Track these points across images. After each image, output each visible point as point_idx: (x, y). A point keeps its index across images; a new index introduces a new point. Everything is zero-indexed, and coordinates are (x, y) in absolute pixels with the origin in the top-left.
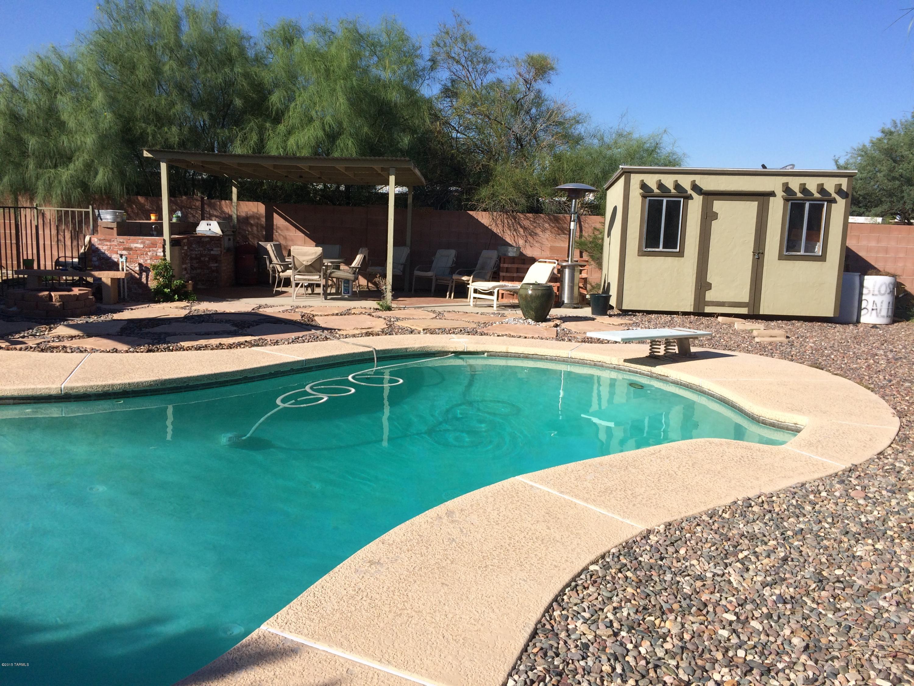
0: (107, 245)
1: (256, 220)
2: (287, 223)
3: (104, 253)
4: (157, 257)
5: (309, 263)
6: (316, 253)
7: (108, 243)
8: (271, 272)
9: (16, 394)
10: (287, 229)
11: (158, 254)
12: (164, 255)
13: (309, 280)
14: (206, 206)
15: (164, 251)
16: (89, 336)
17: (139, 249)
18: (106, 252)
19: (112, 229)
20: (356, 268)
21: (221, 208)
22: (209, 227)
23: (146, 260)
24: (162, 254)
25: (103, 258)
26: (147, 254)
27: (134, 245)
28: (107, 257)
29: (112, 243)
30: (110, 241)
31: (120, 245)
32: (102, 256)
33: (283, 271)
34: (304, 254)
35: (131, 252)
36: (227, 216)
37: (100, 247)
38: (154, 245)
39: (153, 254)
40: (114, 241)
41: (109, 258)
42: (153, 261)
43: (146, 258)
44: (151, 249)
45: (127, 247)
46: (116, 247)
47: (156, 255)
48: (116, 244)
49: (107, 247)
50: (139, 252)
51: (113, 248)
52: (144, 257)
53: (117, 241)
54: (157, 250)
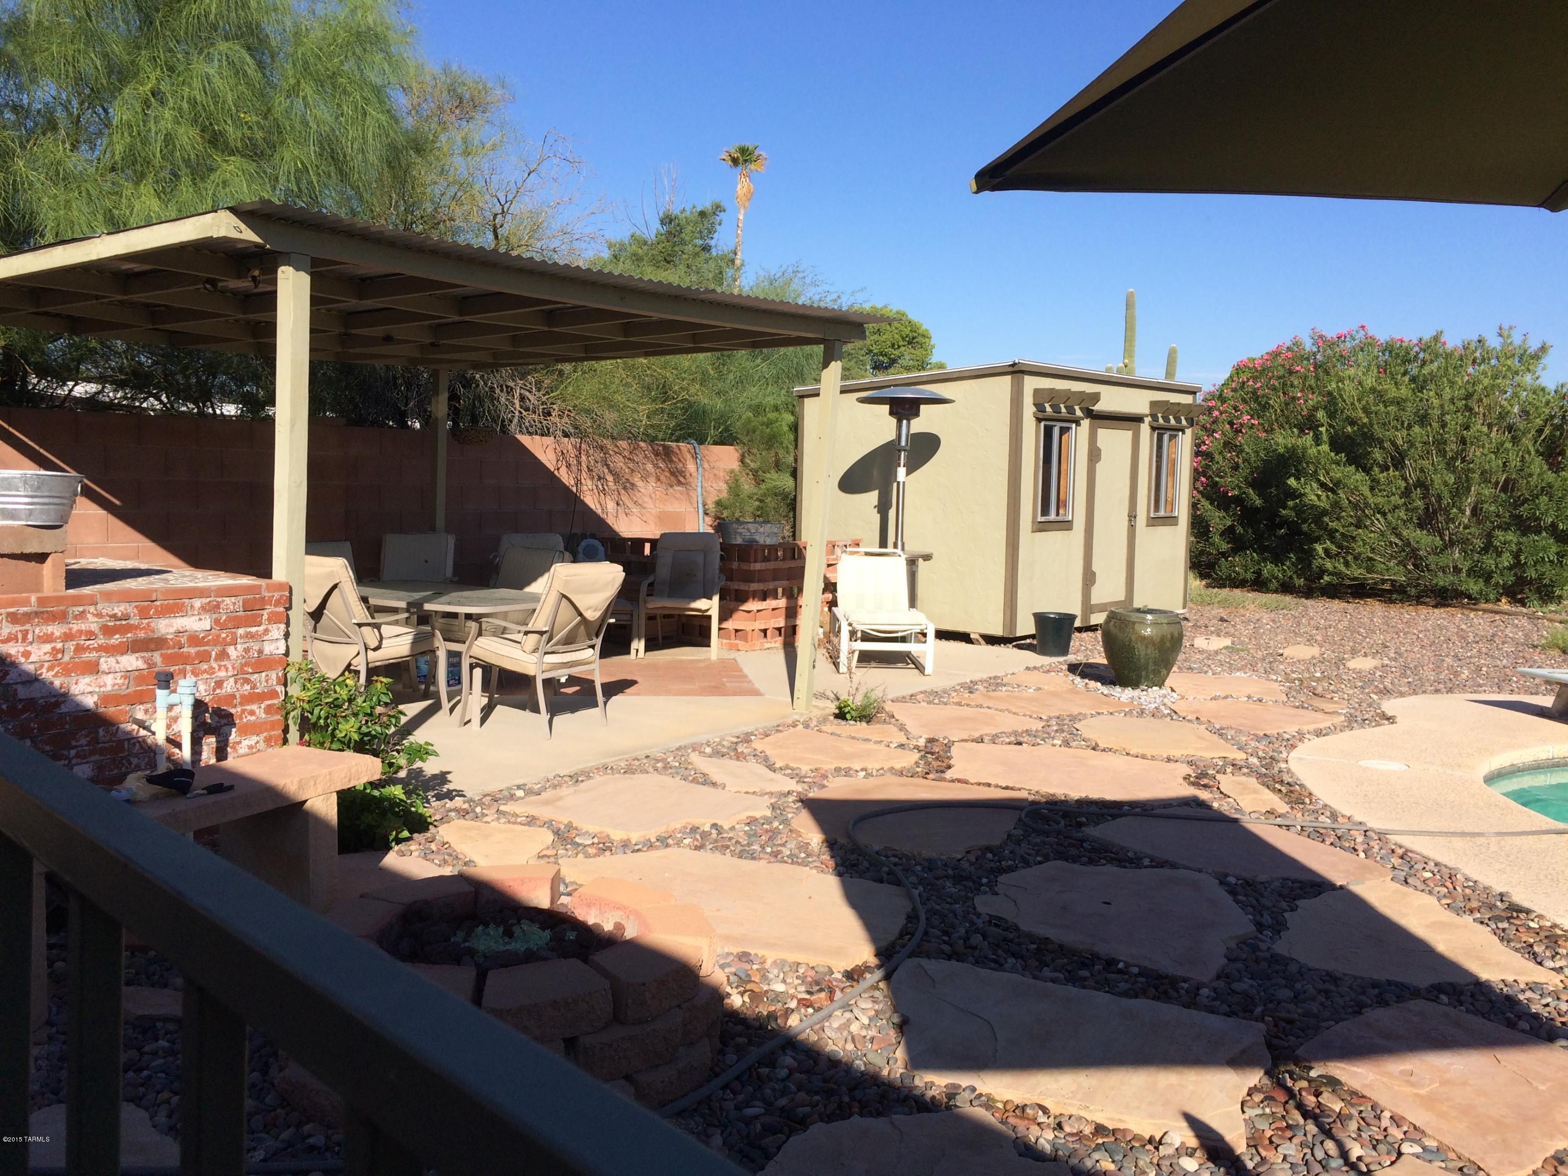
0: (48, 639)
3: (33, 680)
4: (262, 662)
7: (56, 630)
11: (268, 649)
12: (286, 651)
13: (572, 664)
15: (287, 634)
17: (194, 639)
18: (46, 675)
23: (219, 684)
25: (30, 703)
26: (223, 655)
27: (168, 625)
29: (76, 627)
30: (61, 617)
31: (108, 631)
32: (23, 693)
35: (157, 657)
38: (251, 612)
39: (247, 650)
40: (82, 616)
41: (61, 698)
42: (247, 681)
43: (222, 674)
44: (241, 631)
45: (142, 635)
46: (93, 643)
47: (260, 652)
48: (94, 627)
49: (47, 647)
50: (193, 650)
51: (79, 649)
52: (211, 671)
53: (99, 615)
54: (266, 631)
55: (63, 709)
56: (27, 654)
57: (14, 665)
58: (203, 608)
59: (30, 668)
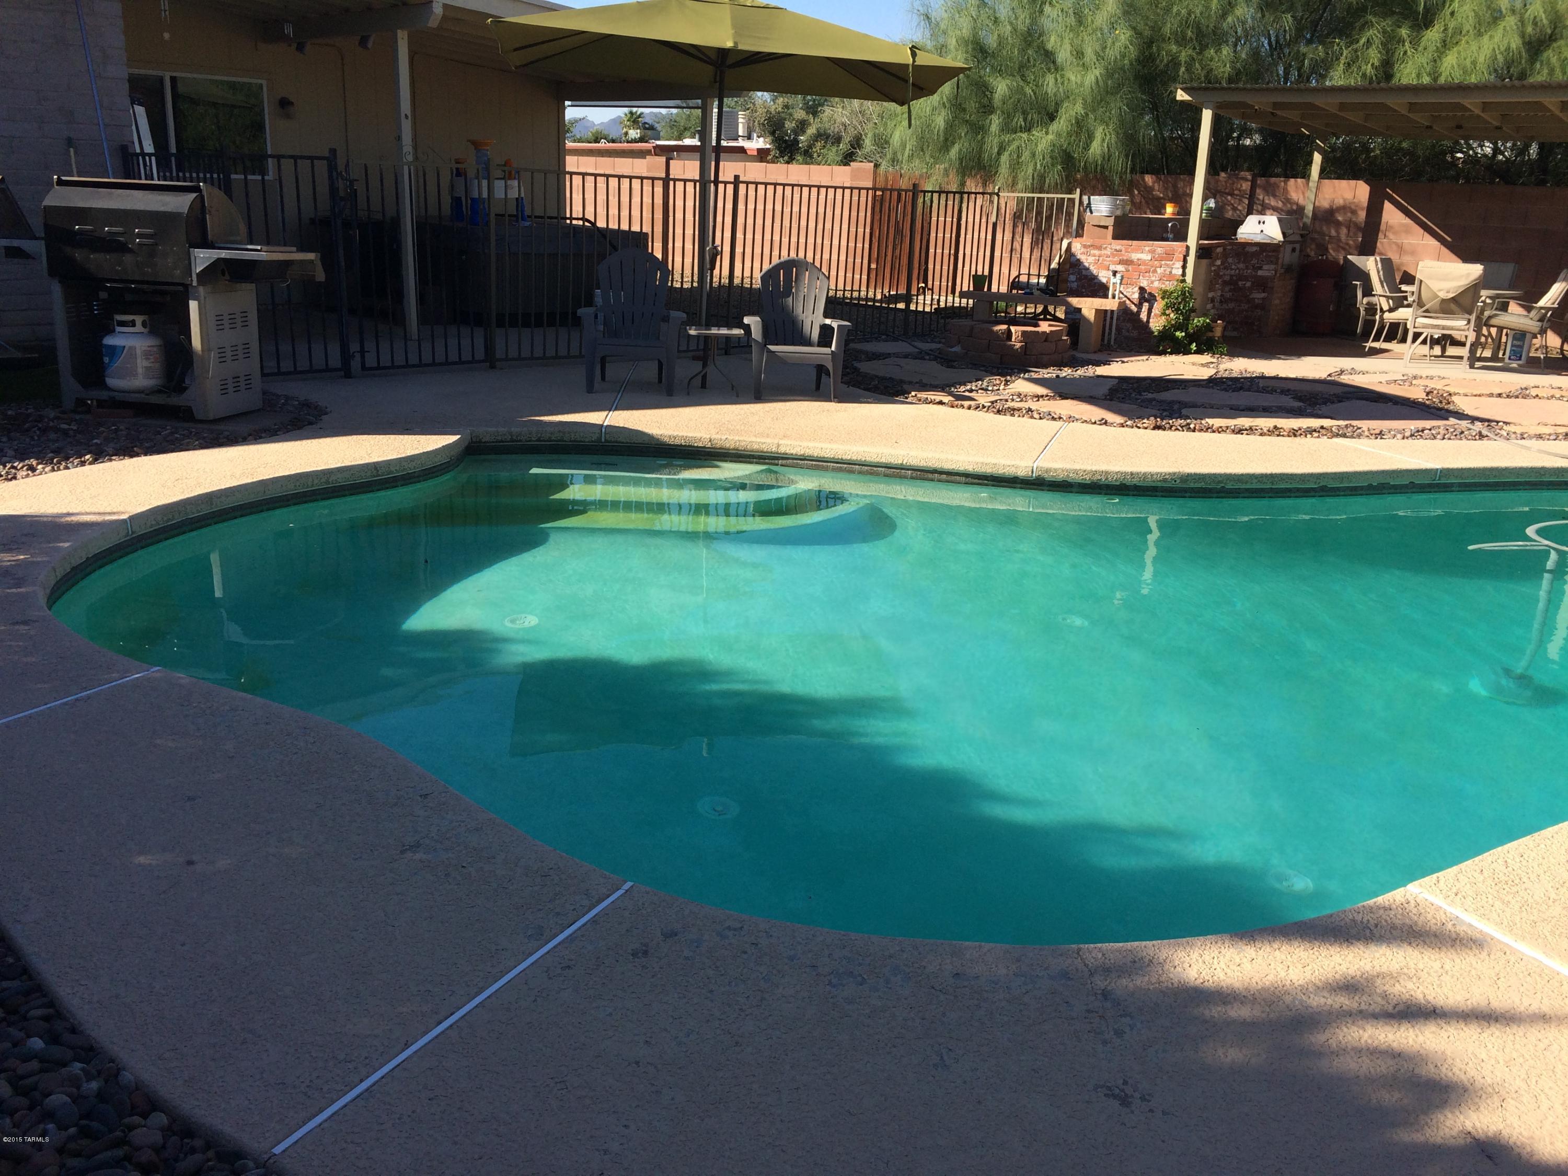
0: (1094, 255)
1: (1349, 214)
2: (1408, 221)
3: (1088, 269)
4: (1170, 277)
5: (1451, 295)
6: (1468, 275)
7: (1096, 252)
8: (1362, 312)
9: (970, 468)
10: (1407, 231)
11: (1174, 272)
12: (1184, 274)
13: (1444, 328)
14: (1258, 191)
15: (1184, 267)
16: (1064, 397)
17: (1144, 263)
18: (1092, 268)
19: (1106, 227)
20: (1548, 309)
21: (1286, 191)
22: (1262, 226)
23: (1152, 282)
24: (1180, 272)
25: (1086, 277)
26: (1155, 271)
27: (1135, 256)
28: (1092, 274)
29: (1103, 252)
30: (1099, 248)
31: (1113, 255)
32: (1084, 272)
33: (1391, 310)
34: (1445, 278)
35: (1130, 268)
36: (1295, 207)
37: (1083, 258)
38: (1169, 256)
39: (1165, 271)
40: (1105, 248)
41: (1095, 278)
42: (1164, 284)
43: (1153, 279)
44: (1163, 262)
45: (1125, 258)
46: (1108, 259)
47: (1171, 272)
48: (1109, 253)
49: (1093, 258)
50: (1143, 267)
51: (1103, 260)
52: (1150, 277)
53: (1111, 249)
54: (1174, 264)
55: (1096, 281)
56: (1087, 259)
57: (1082, 263)
58: (1149, 251)
59: (1086, 264)
